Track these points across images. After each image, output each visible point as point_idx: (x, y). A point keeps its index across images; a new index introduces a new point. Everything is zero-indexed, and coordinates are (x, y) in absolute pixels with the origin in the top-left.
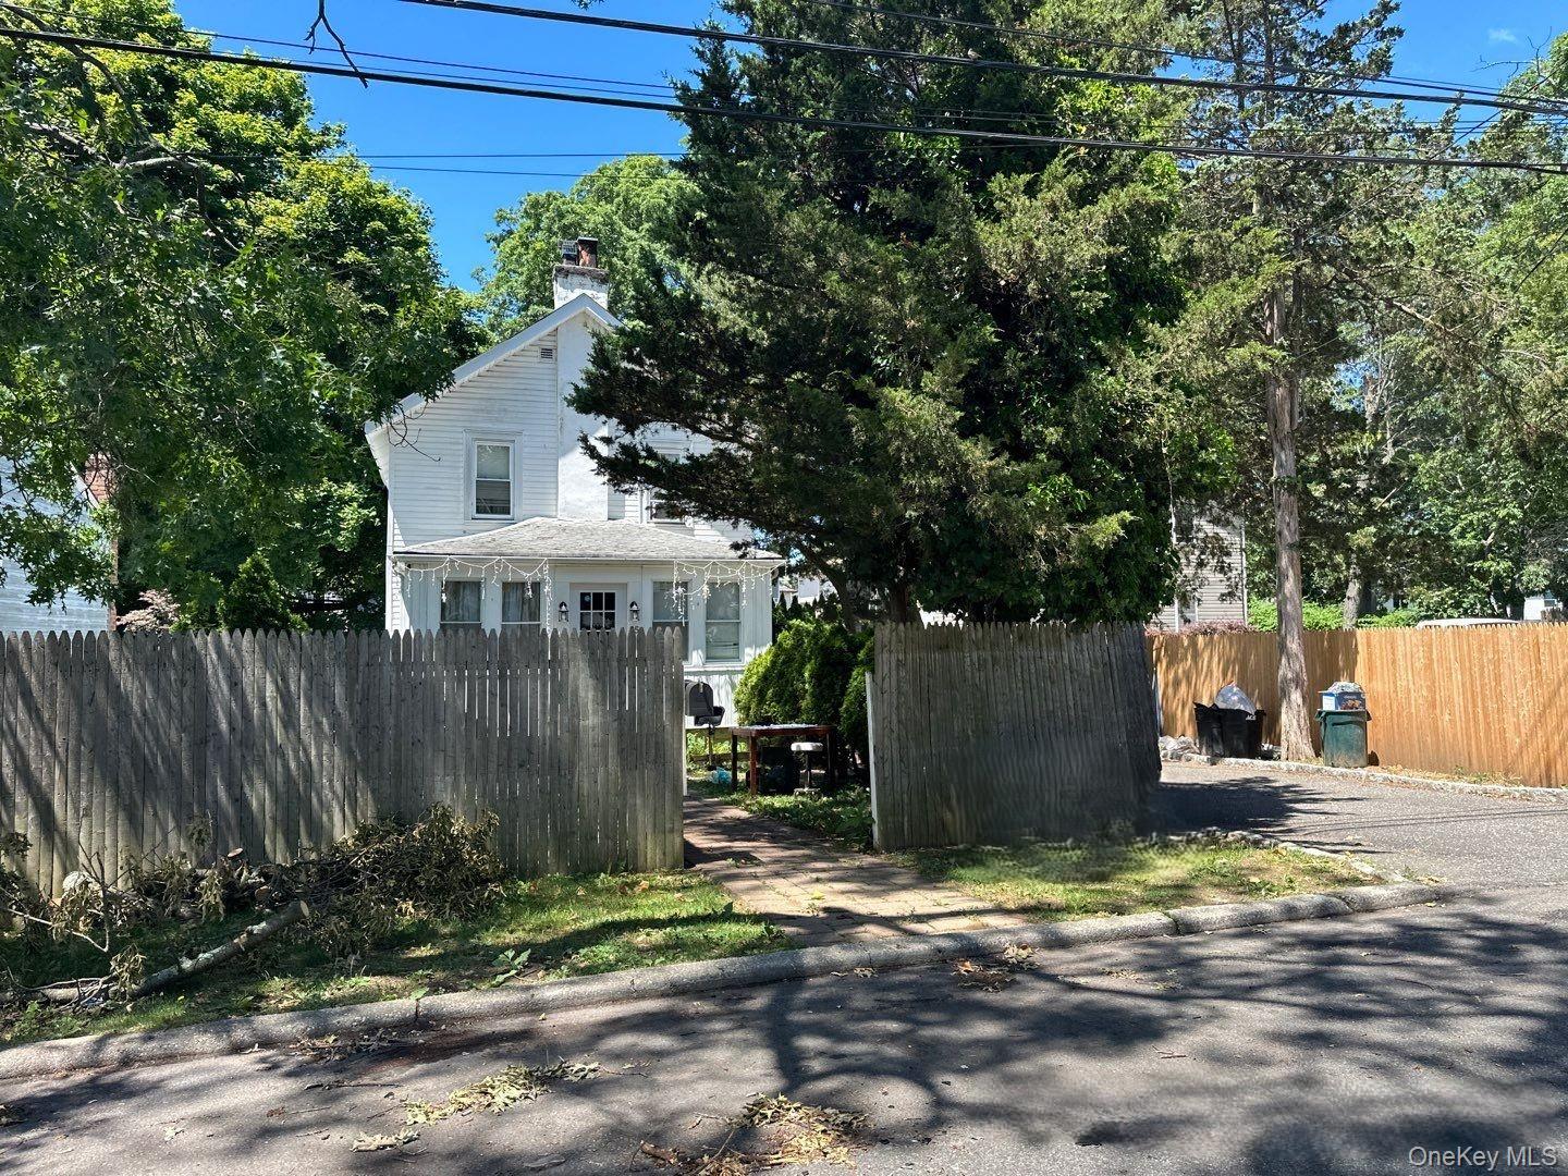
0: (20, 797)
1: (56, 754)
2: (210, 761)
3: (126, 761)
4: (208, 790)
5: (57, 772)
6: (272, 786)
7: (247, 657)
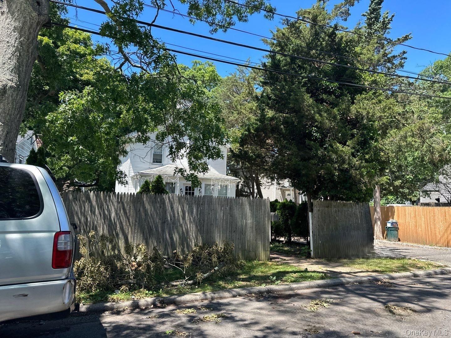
0: (121, 236)
1: (130, 224)
2: (165, 228)
3: (146, 227)
4: (164, 235)
5: (130, 229)
6: (179, 234)
7: (175, 201)
